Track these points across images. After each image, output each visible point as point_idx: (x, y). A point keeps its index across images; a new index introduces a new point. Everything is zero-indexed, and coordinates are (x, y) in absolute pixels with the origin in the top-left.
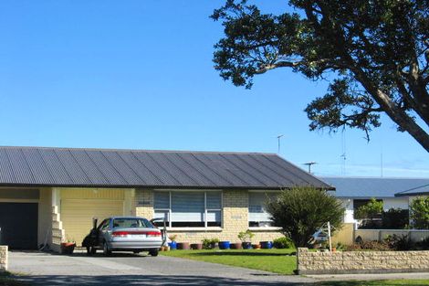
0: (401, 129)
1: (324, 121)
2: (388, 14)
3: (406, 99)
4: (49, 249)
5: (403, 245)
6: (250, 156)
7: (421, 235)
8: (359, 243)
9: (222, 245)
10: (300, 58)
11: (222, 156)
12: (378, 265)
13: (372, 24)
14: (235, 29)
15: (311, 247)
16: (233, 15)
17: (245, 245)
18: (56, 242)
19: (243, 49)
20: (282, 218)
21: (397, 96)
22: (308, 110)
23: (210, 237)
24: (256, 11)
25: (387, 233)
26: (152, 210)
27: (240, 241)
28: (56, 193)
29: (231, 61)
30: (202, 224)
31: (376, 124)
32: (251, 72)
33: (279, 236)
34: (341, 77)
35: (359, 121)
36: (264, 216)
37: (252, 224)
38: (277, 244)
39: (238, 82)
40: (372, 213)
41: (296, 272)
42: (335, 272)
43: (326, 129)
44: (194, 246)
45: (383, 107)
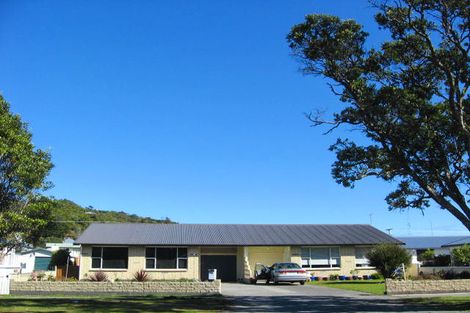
0: (443, 208)
1: (397, 205)
2: (430, 142)
3: (444, 190)
4: (243, 281)
5: (449, 276)
6: (354, 226)
7: (459, 270)
8: (422, 276)
9: (341, 278)
10: (381, 170)
11: (338, 227)
12: (434, 288)
13: (421, 149)
14: (342, 156)
15: (393, 278)
16: (341, 148)
17: (354, 278)
18: (246, 277)
19: (348, 166)
20: (375, 262)
21: (438, 189)
22: (387, 199)
23: (334, 273)
24: (354, 145)
25: (438, 269)
26: (300, 258)
27: (351, 275)
28: (246, 249)
29: (342, 173)
30: (329, 266)
31: (427, 205)
32: (353, 179)
33: (374, 272)
34: (405, 180)
35: (417, 204)
36: (364, 261)
37: (358, 265)
38: (373, 277)
39: (346, 185)
40: (428, 257)
41: (386, 293)
42: (409, 293)
43: (398, 209)
44: (325, 279)
45: (431, 195)
